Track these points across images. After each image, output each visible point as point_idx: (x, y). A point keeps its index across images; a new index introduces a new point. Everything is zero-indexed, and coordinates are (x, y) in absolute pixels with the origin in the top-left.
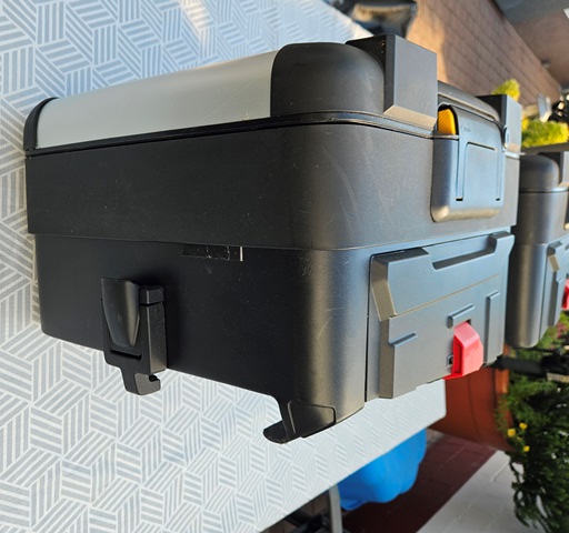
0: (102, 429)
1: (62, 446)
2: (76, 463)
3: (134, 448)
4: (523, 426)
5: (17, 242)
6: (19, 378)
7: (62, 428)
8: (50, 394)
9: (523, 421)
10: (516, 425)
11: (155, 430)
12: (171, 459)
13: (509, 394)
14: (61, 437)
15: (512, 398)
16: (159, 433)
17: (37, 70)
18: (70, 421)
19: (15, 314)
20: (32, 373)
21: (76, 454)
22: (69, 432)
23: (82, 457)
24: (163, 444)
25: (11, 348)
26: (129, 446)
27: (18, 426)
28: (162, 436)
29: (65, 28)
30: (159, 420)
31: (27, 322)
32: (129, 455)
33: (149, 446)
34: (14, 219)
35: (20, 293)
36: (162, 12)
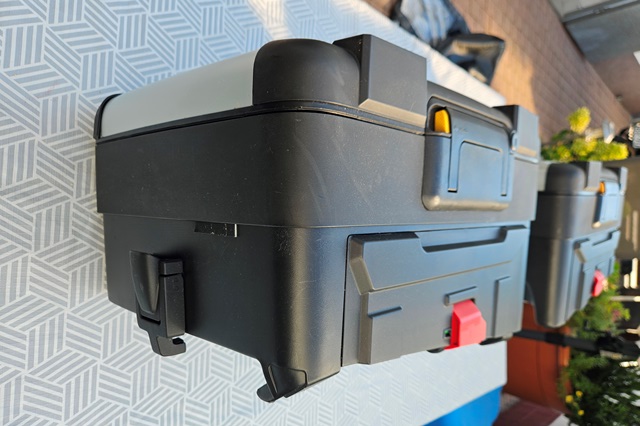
0: (172, 385)
1: (130, 399)
2: (145, 414)
3: (203, 403)
4: (579, 394)
5: (90, 220)
6: (88, 338)
7: (131, 383)
8: (120, 354)
9: (580, 390)
10: (573, 393)
11: (224, 388)
12: (240, 413)
13: (569, 367)
14: (130, 391)
15: (572, 370)
16: (229, 390)
17: (116, 72)
18: (139, 377)
19: (87, 283)
20: (102, 335)
21: (144, 406)
22: (138, 387)
23: (151, 408)
24: (232, 399)
25: (82, 312)
26: (198, 400)
27: (86, 380)
28: (232, 393)
29: (147, 37)
30: (230, 379)
31: (99, 290)
32: (197, 408)
33: (218, 400)
34: (88, 200)
35: (92, 265)
36: (245, 30)
